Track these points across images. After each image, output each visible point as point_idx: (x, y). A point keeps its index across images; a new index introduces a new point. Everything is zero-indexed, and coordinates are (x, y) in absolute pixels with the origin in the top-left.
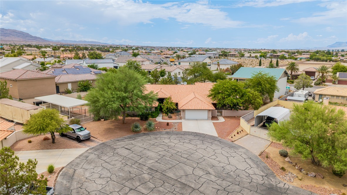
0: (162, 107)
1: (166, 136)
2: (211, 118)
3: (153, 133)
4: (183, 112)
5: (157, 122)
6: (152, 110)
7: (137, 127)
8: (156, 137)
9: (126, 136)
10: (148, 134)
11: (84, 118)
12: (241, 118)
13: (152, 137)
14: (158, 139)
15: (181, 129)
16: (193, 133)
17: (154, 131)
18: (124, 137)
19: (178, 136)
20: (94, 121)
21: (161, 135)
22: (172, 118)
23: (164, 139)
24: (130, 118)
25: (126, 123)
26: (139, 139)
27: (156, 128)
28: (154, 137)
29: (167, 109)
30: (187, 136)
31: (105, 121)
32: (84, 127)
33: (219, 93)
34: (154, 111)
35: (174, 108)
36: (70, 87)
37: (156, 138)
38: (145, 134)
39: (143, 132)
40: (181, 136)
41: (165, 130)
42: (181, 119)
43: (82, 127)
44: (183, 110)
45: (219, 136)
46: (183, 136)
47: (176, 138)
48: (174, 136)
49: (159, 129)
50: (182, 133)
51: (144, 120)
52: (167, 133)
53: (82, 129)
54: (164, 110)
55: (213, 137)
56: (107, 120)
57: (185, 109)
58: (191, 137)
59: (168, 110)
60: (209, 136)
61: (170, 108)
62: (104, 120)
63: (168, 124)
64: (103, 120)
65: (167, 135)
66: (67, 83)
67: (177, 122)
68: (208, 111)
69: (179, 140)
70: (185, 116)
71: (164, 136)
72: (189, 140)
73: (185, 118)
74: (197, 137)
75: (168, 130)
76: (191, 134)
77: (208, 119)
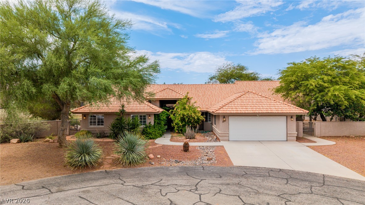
0: (172, 116)
1: (181, 181)
2: (295, 138)
3: (138, 172)
4: (224, 121)
5: (157, 146)
6: (148, 121)
8: (146, 183)
10: (119, 176)
13: (130, 183)
14: (149, 191)
17: (143, 164)
19: (225, 180)
21: (164, 178)
22: (194, 138)
23: (173, 190)
26: (73, 191)
27: (151, 156)
28: (136, 184)
29: (183, 120)
30: (259, 179)
34: (153, 123)
35: (198, 119)
37: (142, 187)
38: (107, 174)
39: (106, 167)
40: (236, 180)
41: (177, 162)
42: (217, 140)
44: (224, 116)
46: (244, 181)
47: (223, 188)
48: (211, 182)
49: (160, 160)
50: (236, 171)
52: (186, 172)
54: (176, 124)
55: (357, 184)
56: (27, 141)
57: (228, 112)
58: (278, 185)
59: (184, 123)
61: (189, 117)
63: (186, 147)
64: (15, 141)
65: (186, 177)
67: (210, 146)
68: (288, 120)
69: (237, 197)
70: (228, 134)
71: (175, 182)
72: (276, 195)
73: (230, 140)
74: (297, 185)
75: (188, 163)
76: (268, 172)
77: (287, 141)
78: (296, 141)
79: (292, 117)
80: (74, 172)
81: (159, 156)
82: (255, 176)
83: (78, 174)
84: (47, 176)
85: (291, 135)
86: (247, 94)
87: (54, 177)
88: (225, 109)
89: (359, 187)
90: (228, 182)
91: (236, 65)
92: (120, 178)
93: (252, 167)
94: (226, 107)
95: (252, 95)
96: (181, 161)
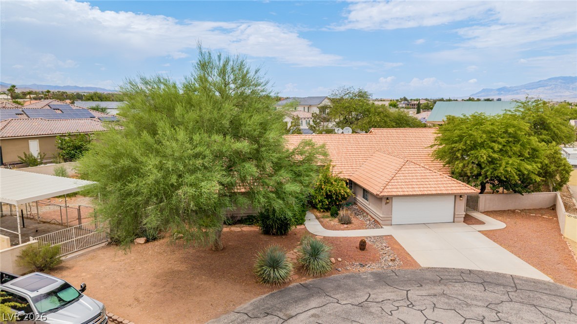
2: (463, 219)
3: (335, 284)
4: (387, 203)
7: (273, 263)
8: (359, 300)
9: (247, 306)
11: (74, 239)
12: (565, 213)
14: (373, 310)
15: (409, 259)
16: (462, 272)
17: (333, 273)
18: (238, 308)
19: (429, 289)
20: (110, 244)
21: (370, 291)
22: (351, 223)
23: (393, 307)
25: (224, 249)
27: (333, 260)
28: (350, 301)
31: (150, 245)
32: (76, 284)
36: (34, 148)
37: (361, 305)
39: (297, 280)
40: (438, 289)
41: (362, 266)
42: (377, 224)
43: (66, 286)
44: (387, 199)
45: (555, 279)
46: (446, 290)
48: (418, 292)
49: (343, 265)
50: (429, 275)
51: (274, 234)
52: (382, 280)
53: (65, 295)
55: (544, 286)
56: (155, 240)
60: (525, 281)
61: (337, 194)
62: (147, 241)
63: (363, 246)
64: (142, 240)
65: (390, 288)
66: (26, 139)
67: (377, 236)
68: (457, 199)
69: (454, 311)
70: (391, 217)
71: (386, 296)
72: (484, 306)
73: (393, 224)
74: (495, 291)
75: (374, 267)
76: (460, 275)
77: (454, 222)
78: (464, 222)
79: (461, 196)
80: (272, 289)
81: (340, 259)
82: (451, 282)
83: (278, 291)
84: (250, 298)
85: (458, 216)
86: (406, 164)
87: (259, 298)
88: (389, 190)
89: (546, 289)
90: (432, 292)
91: (356, 91)
92: (328, 294)
93: (441, 268)
94: (390, 187)
95: (413, 166)
96: (366, 265)
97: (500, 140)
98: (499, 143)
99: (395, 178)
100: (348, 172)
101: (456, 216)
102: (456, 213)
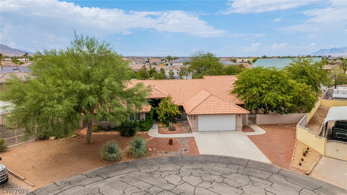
0: (158, 112)
1: (170, 167)
2: (241, 129)
3: (145, 162)
4: (194, 119)
5: (151, 139)
6: (141, 118)
7: (112, 151)
8: (152, 170)
9: (89, 172)
10: (134, 165)
11: (16, 137)
12: (298, 125)
13: (144, 170)
14: (155, 175)
15: (195, 149)
16: (221, 157)
17: (146, 156)
18: (84, 173)
19: (195, 166)
20: (37, 140)
21: (161, 166)
22: (175, 130)
23: (168, 174)
24: (102, 133)
25: (94, 143)
26: (115, 177)
27: (150, 150)
28: (147, 171)
29: (166, 115)
30: (213, 164)
31: (56, 141)
33: (252, 86)
34: (145, 119)
35: (177, 114)
37: (150, 173)
38: (127, 165)
39: (125, 160)
40: (200, 166)
41: (166, 153)
42: (190, 131)
44: (195, 116)
45: (273, 162)
46: (204, 166)
47: (193, 171)
48: (187, 167)
49: (155, 152)
50: (200, 159)
51: (127, 136)
52: (172, 160)
54: (161, 118)
55: (263, 166)
57: (197, 113)
58: (221, 168)
59: (167, 117)
60: (254, 163)
61: (170, 113)
62: (56, 138)
63: (171, 142)
64: (53, 138)
65: (173, 165)
67: (186, 137)
68: (237, 117)
69: (200, 177)
70: (198, 127)
71: (168, 169)
72: (219, 175)
73: (199, 131)
74: (232, 168)
75: (172, 154)
76: (219, 159)
77: (236, 130)
79: (239, 115)
80: (108, 164)
81: (155, 149)
82: (211, 162)
83: (111, 165)
84: (94, 168)
85: (239, 127)
86: (211, 96)
87: (99, 168)
88: (195, 111)
89: (263, 167)
90: (196, 167)
92: (137, 167)
93: (210, 155)
94: (196, 109)
95: (214, 98)
96: (169, 152)
97: (267, 82)
98: (267, 84)
99: (201, 105)
100: (182, 102)
101: (237, 127)
102: (237, 125)
